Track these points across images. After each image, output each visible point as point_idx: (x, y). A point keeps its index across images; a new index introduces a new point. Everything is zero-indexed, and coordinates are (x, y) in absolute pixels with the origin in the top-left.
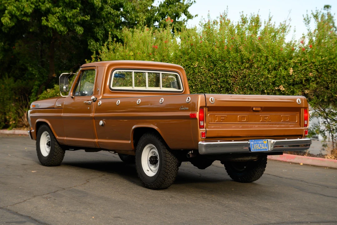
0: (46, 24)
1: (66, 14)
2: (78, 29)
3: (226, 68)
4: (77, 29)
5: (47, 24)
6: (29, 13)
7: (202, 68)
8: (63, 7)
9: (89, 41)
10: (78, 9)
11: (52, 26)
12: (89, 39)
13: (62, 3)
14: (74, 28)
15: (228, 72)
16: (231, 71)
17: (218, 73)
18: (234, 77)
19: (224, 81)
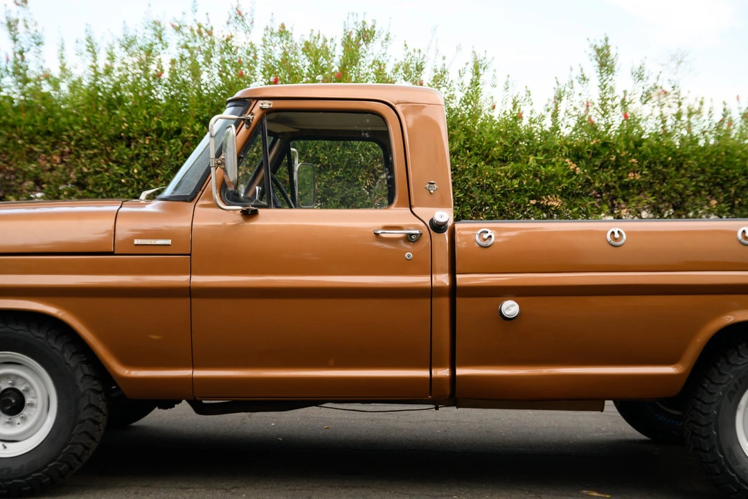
16: (363, 155)
17: (319, 158)
18: (374, 171)
19: (339, 179)
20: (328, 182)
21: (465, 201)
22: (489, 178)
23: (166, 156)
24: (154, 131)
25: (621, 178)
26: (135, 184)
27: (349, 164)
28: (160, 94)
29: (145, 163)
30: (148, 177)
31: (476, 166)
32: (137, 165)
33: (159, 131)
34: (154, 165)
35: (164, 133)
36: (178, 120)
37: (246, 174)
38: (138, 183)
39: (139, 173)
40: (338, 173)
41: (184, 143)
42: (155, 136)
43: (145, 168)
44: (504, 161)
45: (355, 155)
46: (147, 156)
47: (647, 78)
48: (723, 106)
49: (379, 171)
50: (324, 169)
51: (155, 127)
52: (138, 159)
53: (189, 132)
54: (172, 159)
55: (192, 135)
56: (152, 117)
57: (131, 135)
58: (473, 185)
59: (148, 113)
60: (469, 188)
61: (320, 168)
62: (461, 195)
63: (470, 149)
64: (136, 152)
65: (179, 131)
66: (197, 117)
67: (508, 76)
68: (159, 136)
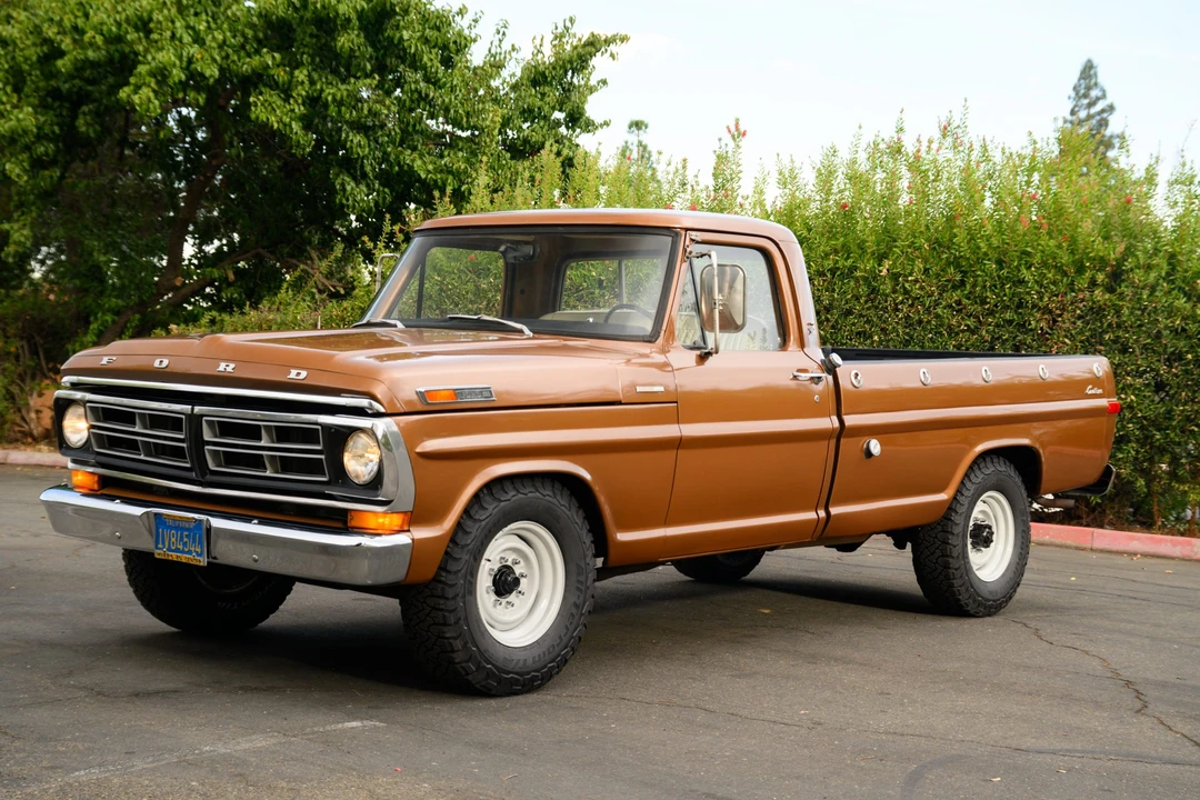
0: (263, 117)
1: (322, 90)
2: (355, 141)
3: (1022, 282)
4: (352, 141)
5: (268, 119)
6: (212, 80)
7: (910, 278)
8: (310, 68)
9: (339, 181)
10: (374, 78)
11: (281, 126)
12: (337, 175)
13: (309, 55)
14: (340, 136)
15: (1029, 293)
16: (1038, 292)
17: (987, 297)
18: (1050, 312)
19: (1010, 322)
20: (997, 326)
27: (1020, 305)
35: (839, 273)
36: (854, 258)
40: (1008, 315)
41: (854, 284)
49: (1058, 312)
50: (991, 313)
58: (1166, 327)
60: (1159, 332)
68: (833, 275)
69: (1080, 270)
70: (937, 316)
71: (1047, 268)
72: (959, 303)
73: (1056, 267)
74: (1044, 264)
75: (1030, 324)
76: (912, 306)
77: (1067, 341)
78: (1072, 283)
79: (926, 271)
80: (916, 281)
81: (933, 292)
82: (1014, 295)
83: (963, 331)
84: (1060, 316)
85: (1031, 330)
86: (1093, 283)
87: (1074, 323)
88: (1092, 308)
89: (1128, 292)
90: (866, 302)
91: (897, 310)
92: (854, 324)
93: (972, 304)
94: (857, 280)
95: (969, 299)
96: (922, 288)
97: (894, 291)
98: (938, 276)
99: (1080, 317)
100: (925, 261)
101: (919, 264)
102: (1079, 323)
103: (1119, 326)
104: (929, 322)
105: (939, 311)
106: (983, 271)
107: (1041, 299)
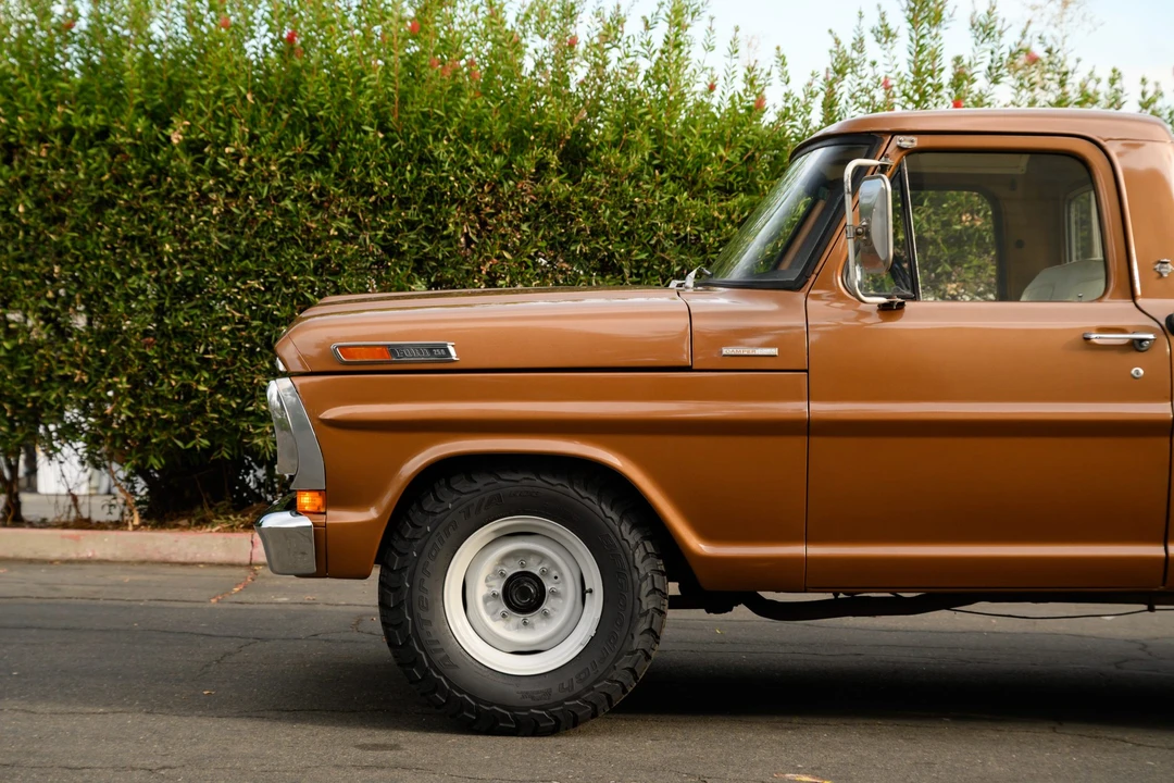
15: (445, 180)
16: (457, 179)
17: (372, 185)
18: (478, 211)
19: (411, 225)
20: (390, 230)
21: (649, 268)
22: (698, 223)
23: (80, 181)
24: (56, 132)
25: (947, 224)
26: (21, 233)
27: (429, 198)
28: (72, 60)
29: (41, 193)
30: (46, 220)
31: (672, 201)
32: (24, 196)
33: (67, 132)
34: (57, 197)
35: (77, 137)
36: (103, 112)
37: (228, 211)
38: (27, 233)
39: (28, 212)
40: (412, 213)
41: (113, 157)
42: (58, 142)
43: (39, 204)
44: (726, 190)
45: (442, 180)
46: (42, 179)
47: (1001, 33)
48: (1141, 88)
49: (488, 210)
50: (379, 207)
51: (60, 123)
52: (26, 187)
53: (123, 134)
54: (92, 186)
55: (130, 140)
56: (52, 104)
57: (12, 140)
58: (666, 236)
59: (48, 98)
60: (658, 242)
61: (375, 203)
62: (644, 256)
63: (661, 168)
64: (23, 172)
65: (104, 133)
66: (141, 105)
67: (737, 29)
68: (66, 141)
69: (520, 144)
70: (285, 212)
71: (468, 141)
72: (322, 192)
73: (482, 138)
74: (464, 135)
75: (446, 227)
76: (234, 195)
77: (506, 255)
78: (509, 166)
79: (253, 138)
80: (237, 156)
81: (272, 175)
82: (418, 181)
83: (334, 237)
84: (491, 216)
85: (448, 237)
86: (542, 166)
87: (518, 228)
88: (546, 206)
89: (601, 180)
90: (142, 187)
91: (209, 201)
92: (117, 224)
93: (344, 195)
94: (115, 150)
95: (336, 185)
96: (249, 168)
97: (197, 171)
98: (277, 147)
99: (526, 219)
100: (253, 122)
101: (240, 129)
102: (524, 227)
103: (595, 234)
104: (268, 224)
105: (287, 203)
106: (360, 142)
107: (464, 188)
